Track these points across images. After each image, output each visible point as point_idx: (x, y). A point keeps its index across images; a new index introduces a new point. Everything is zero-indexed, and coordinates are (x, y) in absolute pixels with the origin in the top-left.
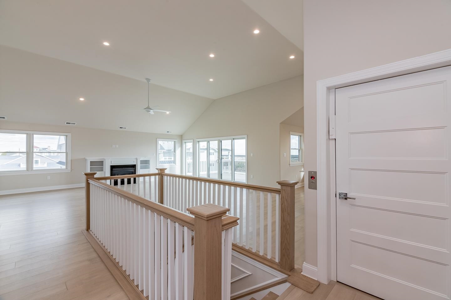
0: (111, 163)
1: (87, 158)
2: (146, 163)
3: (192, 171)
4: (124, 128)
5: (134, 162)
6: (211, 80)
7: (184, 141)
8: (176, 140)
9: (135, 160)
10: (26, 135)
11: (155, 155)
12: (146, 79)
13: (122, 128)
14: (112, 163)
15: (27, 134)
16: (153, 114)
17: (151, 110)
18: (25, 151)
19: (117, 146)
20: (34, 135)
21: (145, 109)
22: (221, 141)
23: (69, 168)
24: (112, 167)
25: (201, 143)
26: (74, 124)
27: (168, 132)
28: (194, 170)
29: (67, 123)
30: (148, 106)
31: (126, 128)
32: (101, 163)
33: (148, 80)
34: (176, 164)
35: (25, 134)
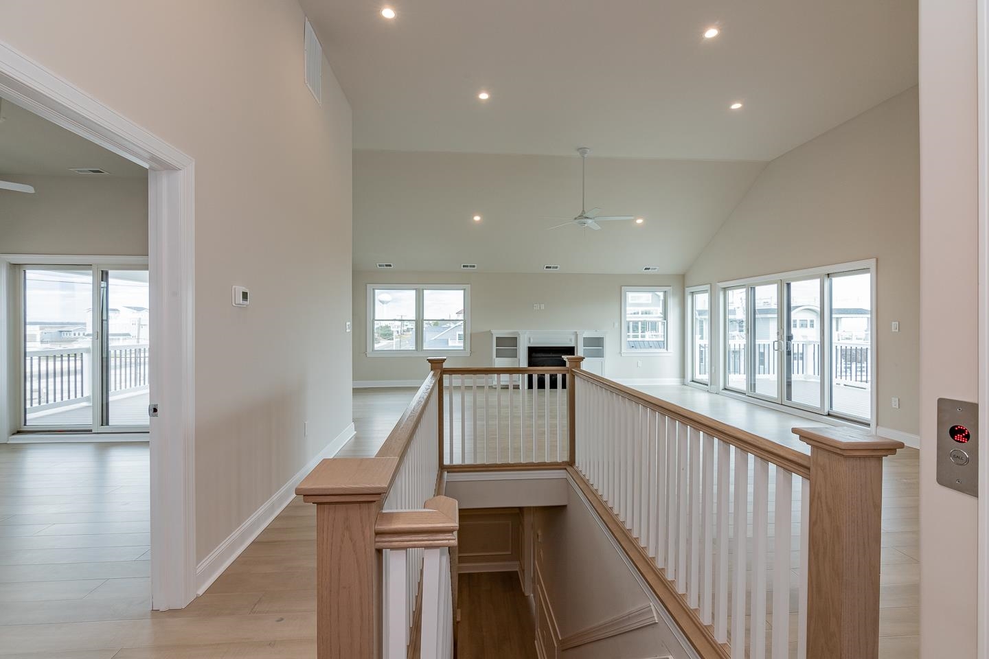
0: (530, 342)
1: (493, 331)
2: (596, 344)
3: (707, 370)
4: (554, 267)
5: (571, 340)
6: (736, 106)
7: (688, 290)
8: (669, 288)
9: (573, 337)
10: (414, 291)
11: (617, 325)
12: (578, 149)
13: (550, 267)
14: (532, 340)
15: (416, 289)
16: (599, 228)
17: (590, 221)
18: (414, 319)
19: (543, 307)
20: (425, 291)
21: (576, 219)
22: (789, 285)
23: (468, 350)
24: (532, 351)
25: (730, 293)
26: (474, 266)
27: (649, 269)
28: (713, 368)
29: (464, 266)
30: (583, 211)
31: (557, 267)
32: (513, 341)
33: (582, 150)
34: (667, 349)
35: (413, 289)
